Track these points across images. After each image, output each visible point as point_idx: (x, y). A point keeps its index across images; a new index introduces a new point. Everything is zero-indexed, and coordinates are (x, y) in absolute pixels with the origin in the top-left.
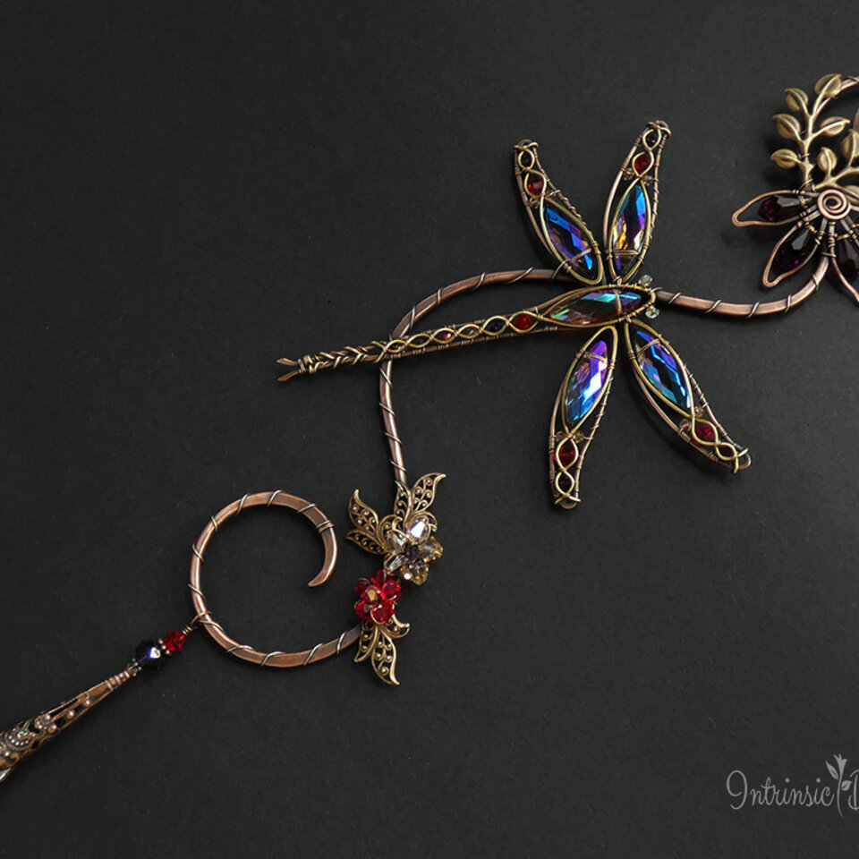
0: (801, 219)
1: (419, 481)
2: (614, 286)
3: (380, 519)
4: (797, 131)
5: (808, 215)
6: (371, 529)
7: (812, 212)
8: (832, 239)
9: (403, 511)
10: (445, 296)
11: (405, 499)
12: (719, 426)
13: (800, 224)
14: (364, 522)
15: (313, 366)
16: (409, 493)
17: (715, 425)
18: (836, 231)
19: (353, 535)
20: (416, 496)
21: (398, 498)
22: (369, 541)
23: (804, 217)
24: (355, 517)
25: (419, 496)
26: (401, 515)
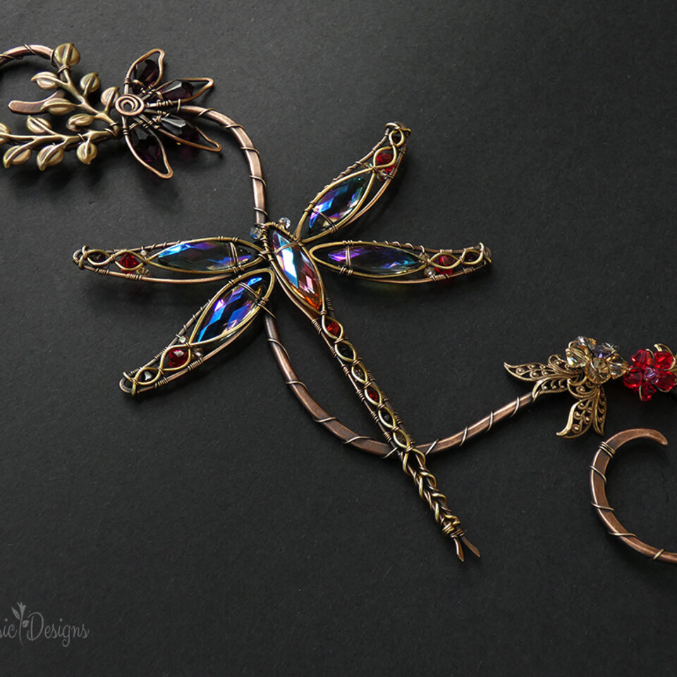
0: (151, 127)
1: (525, 379)
2: (270, 257)
3: (577, 400)
4: (53, 147)
5: (145, 122)
6: (590, 405)
7: (141, 119)
8: (164, 103)
9: (560, 382)
10: (323, 414)
11: (548, 384)
12: (374, 149)
13: (156, 127)
14: (587, 414)
15: (452, 520)
16: (539, 383)
17: (375, 152)
18: (155, 102)
19: (599, 424)
20: (540, 375)
21: (549, 391)
22: (600, 406)
23: (148, 125)
24: (584, 425)
25: (539, 373)
26: (565, 383)
